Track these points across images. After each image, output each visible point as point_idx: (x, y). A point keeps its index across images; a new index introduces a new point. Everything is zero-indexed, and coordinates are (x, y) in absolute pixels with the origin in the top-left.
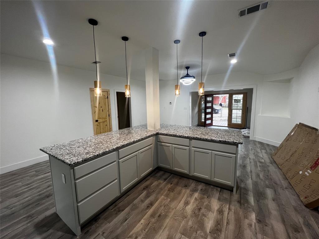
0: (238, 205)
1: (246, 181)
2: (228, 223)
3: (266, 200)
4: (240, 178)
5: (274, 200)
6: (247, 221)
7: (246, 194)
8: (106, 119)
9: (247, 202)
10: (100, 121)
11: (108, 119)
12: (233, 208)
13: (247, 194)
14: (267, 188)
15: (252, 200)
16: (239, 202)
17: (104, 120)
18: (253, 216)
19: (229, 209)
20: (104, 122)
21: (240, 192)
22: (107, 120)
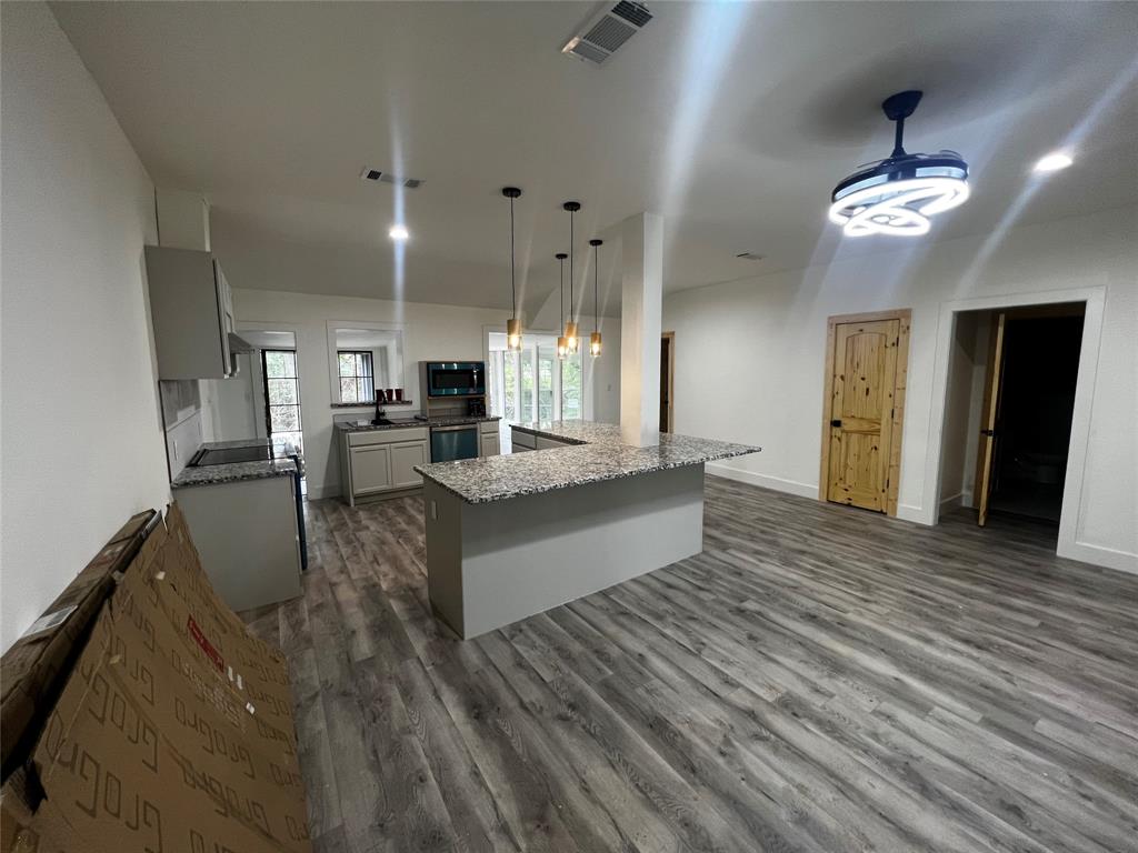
0: (415, 584)
1: (430, 643)
2: (413, 562)
3: (368, 621)
4: (450, 642)
5: (354, 632)
6: (391, 576)
7: (414, 609)
8: (877, 427)
9: (402, 598)
10: (848, 425)
11: (884, 426)
12: (418, 577)
13: (410, 610)
14: (370, 656)
15: (396, 606)
16: (414, 590)
17: (866, 427)
18: (384, 586)
19: (422, 574)
20: (865, 434)
21: (425, 608)
22: (879, 431)
